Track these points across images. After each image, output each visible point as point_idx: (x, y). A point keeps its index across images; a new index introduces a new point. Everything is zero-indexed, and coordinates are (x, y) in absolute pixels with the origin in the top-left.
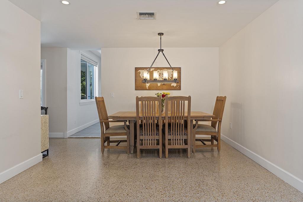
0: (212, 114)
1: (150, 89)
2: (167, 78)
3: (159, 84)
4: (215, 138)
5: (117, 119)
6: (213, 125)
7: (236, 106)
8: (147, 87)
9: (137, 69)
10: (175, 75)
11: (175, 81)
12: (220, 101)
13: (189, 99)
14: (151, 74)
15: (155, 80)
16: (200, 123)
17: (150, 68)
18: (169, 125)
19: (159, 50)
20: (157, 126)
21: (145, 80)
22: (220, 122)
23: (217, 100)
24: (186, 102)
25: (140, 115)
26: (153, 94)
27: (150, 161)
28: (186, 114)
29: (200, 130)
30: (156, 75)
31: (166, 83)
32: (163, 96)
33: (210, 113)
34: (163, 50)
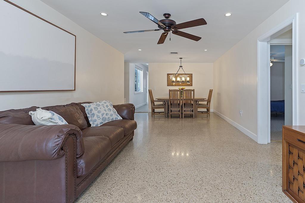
1: (175, 86)
2: (184, 80)
3: (180, 83)
5: (159, 100)
8: (174, 84)
9: (168, 74)
10: (188, 79)
11: (188, 82)
13: (194, 90)
15: (178, 81)
16: (200, 103)
17: (176, 74)
18: (185, 104)
19: (180, 66)
20: (179, 104)
21: (173, 82)
22: (210, 102)
23: (210, 91)
24: (192, 92)
25: (171, 98)
26: (177, 88)
27: (175, 120)
28: (192, 97)
29: (200, 106)
30: (178, 79)
31: (184, 83)
32: (182, 89)
34: (182, 66)
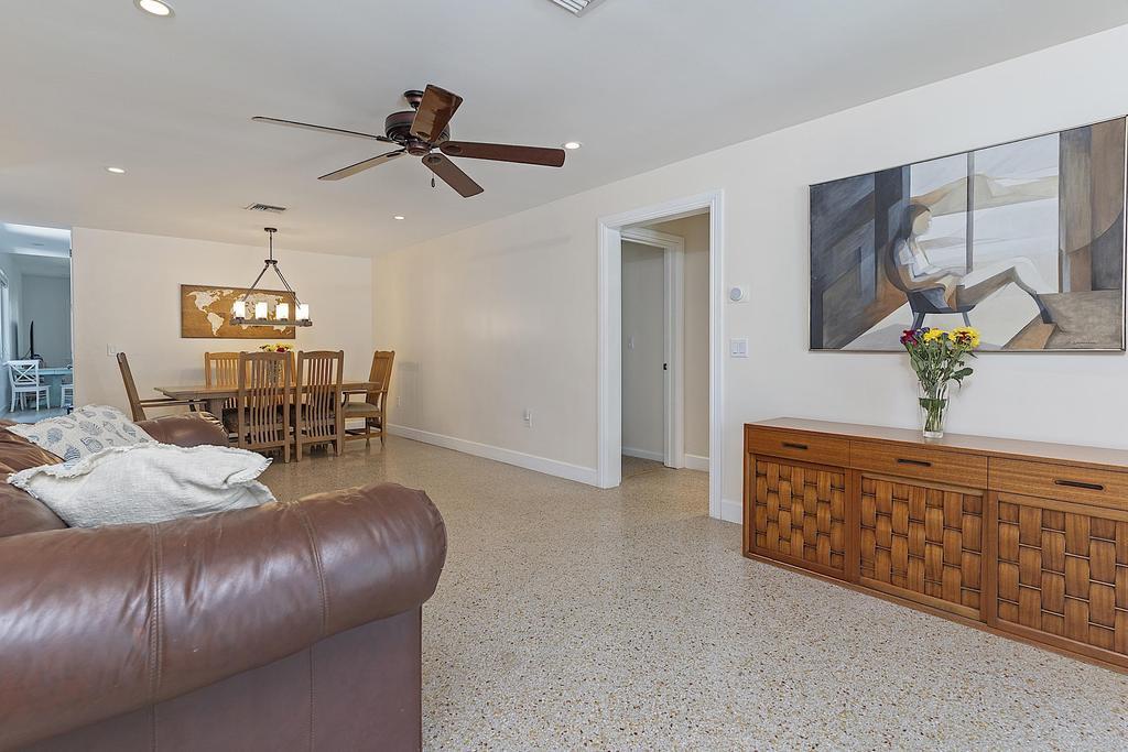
0: (367, 381)
3: (245, 326)
4: (374, 422)
6: (371, 399)
7: (410, 367)
8: (214, 331)
9: (185, 289)
12: (383, 360)
13: (341, 355)
14: (250, 307)
19: (267, 261)
21: (240, 320)
22: (385, 394)
23: (376, 358)
24: (335, 361)
26: (253, 346)
28: (334, 382)
29: (351, 410)
31: (261, 327)
33: (365, 378)
34: (275, 262)
